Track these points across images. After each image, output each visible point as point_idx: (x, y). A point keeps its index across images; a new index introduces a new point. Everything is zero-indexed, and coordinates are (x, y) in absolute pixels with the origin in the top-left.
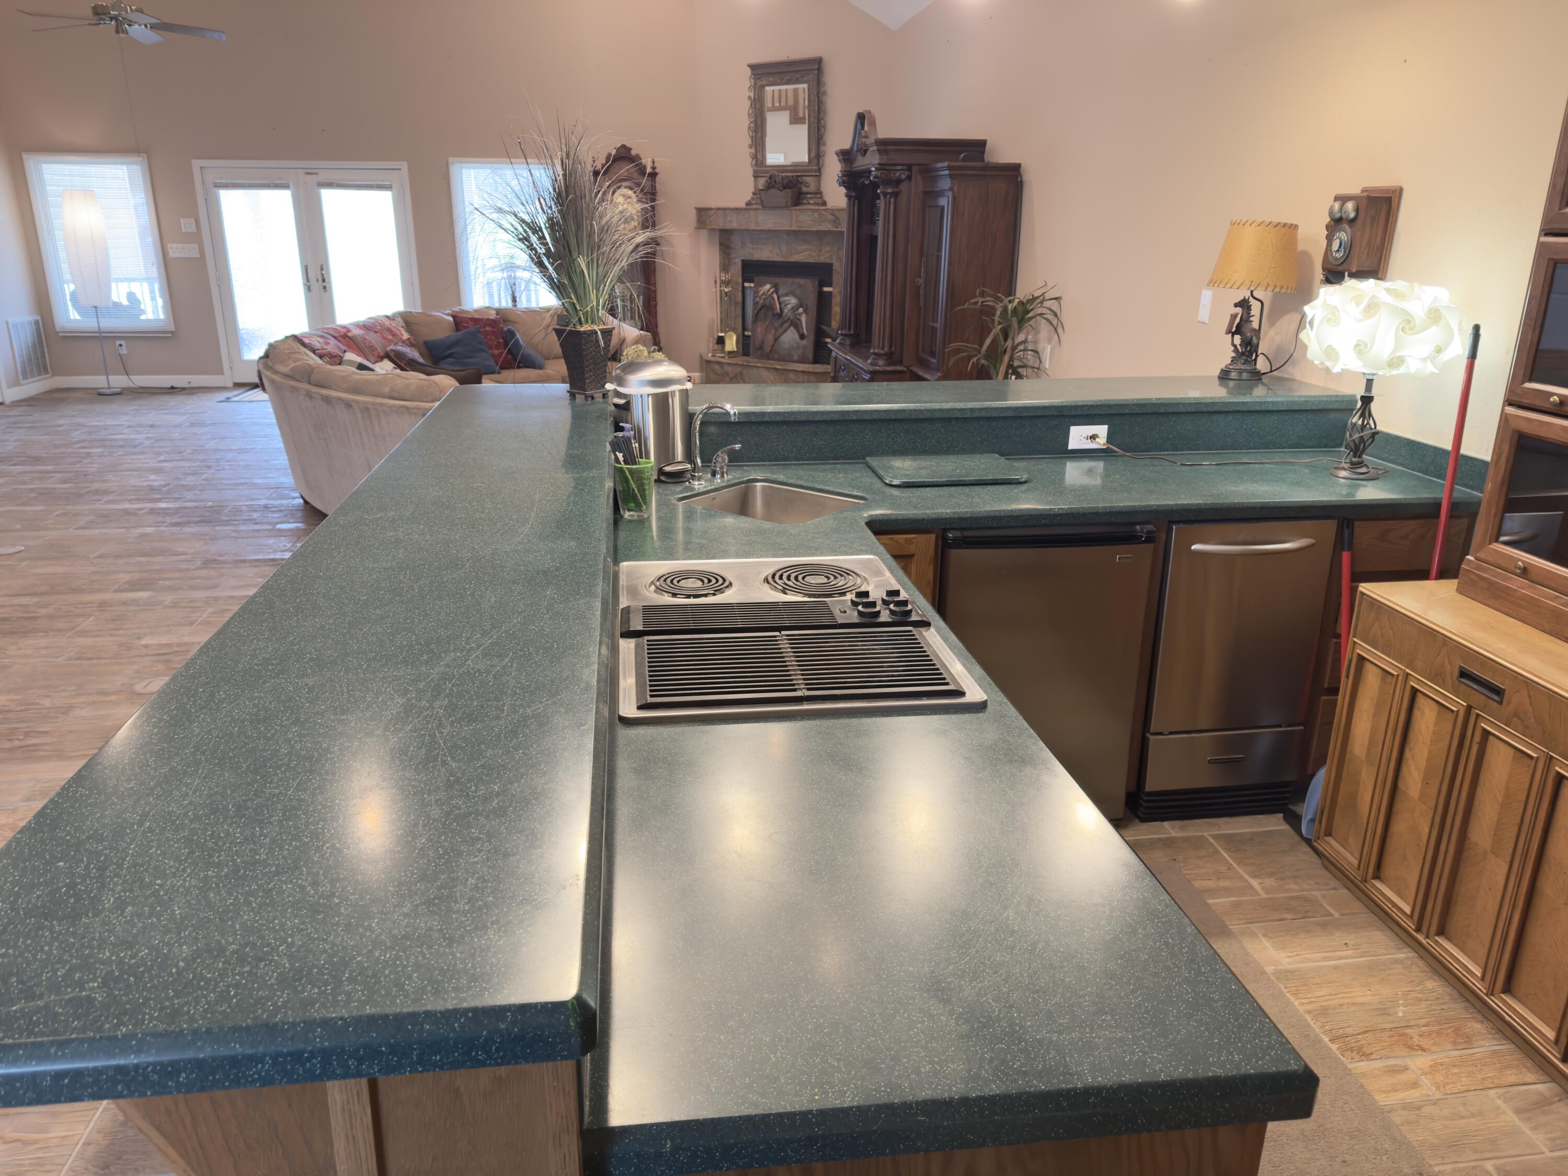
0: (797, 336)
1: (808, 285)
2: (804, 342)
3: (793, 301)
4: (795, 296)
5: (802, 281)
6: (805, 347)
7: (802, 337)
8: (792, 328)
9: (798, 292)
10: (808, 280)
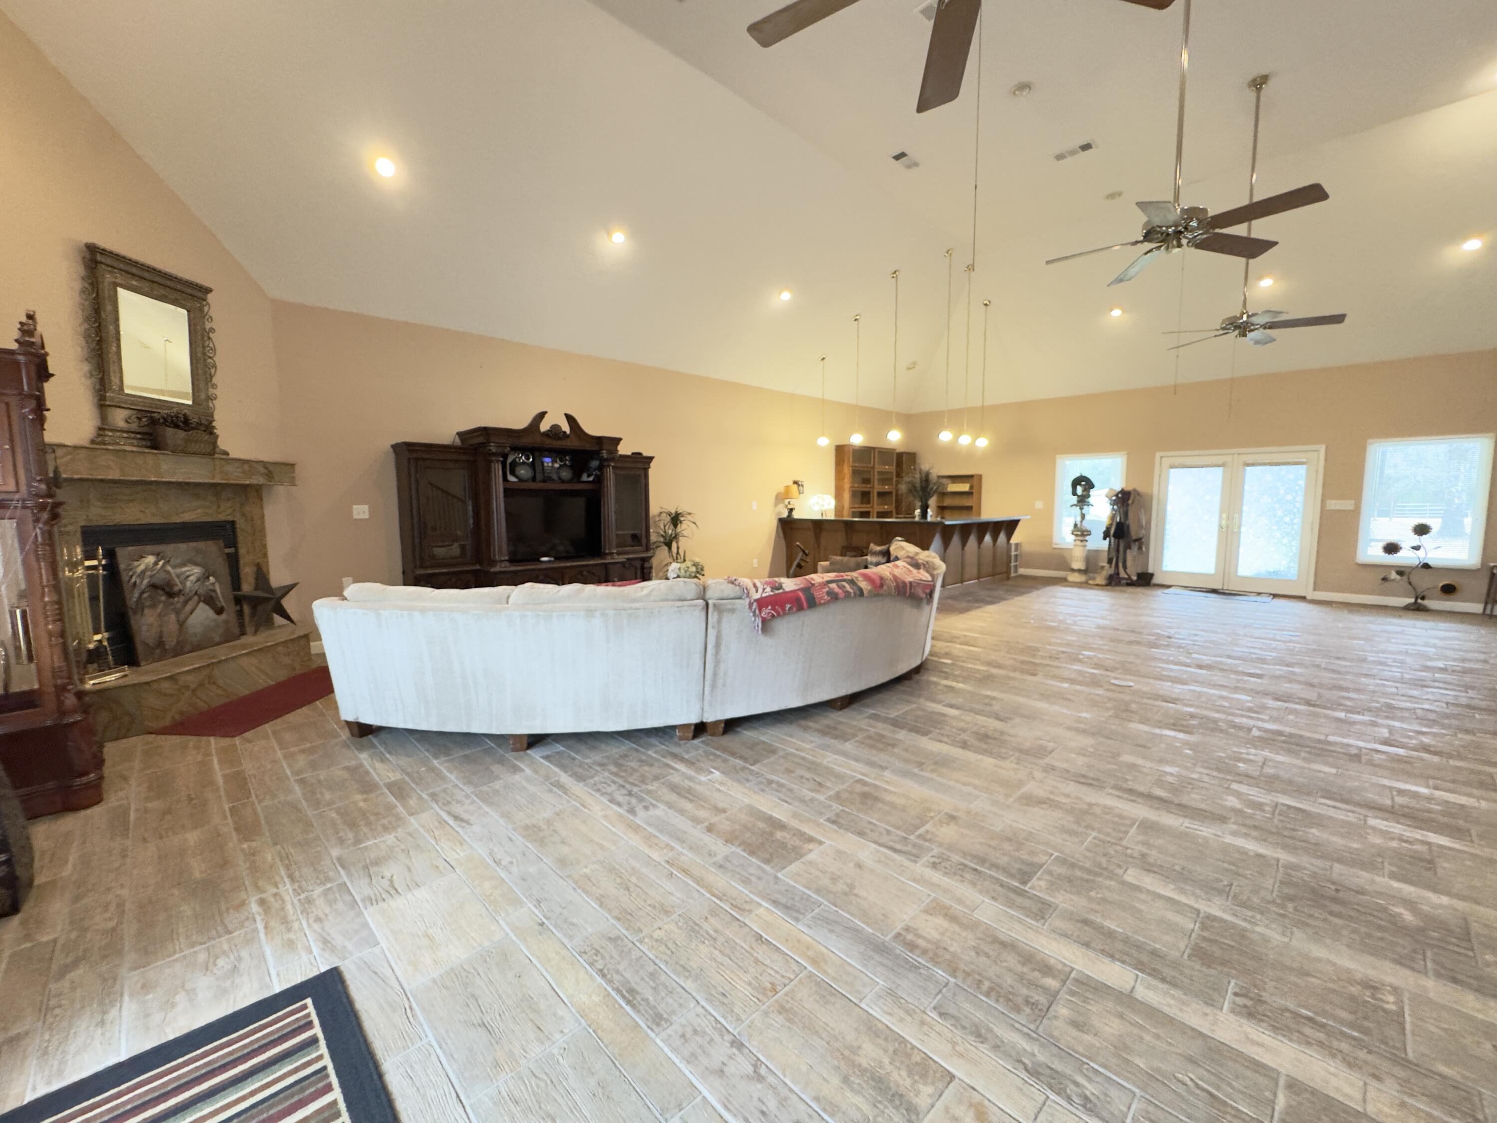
0: (211, 613)
1: (212, 548)
2: (224, 616)
3: (197, 571)
4: (196, 564)
5: (201, 545)
6: (226, 622)
7: (219, 611)
8: (201, 605)
9: (199, 559)
10: (209, 542)
